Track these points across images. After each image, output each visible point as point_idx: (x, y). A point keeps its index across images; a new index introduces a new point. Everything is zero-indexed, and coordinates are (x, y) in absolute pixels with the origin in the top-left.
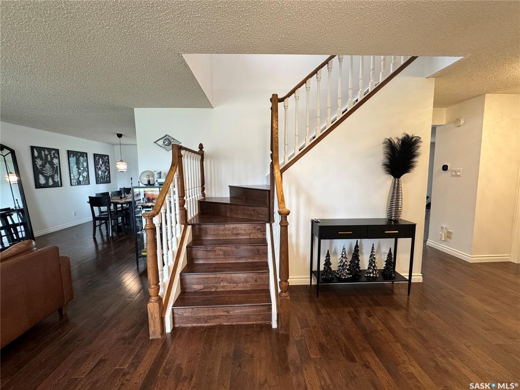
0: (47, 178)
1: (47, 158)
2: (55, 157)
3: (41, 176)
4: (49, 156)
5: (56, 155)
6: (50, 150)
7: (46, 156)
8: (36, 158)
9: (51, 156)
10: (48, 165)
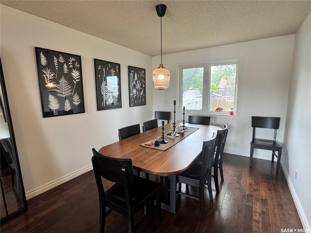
0: (61, 101)
1: (63, 68)
2: (74, 68)
3: (51, 98)
4: (65, 66)
5: (77, 65)
6: (67, 56)
7: (61, 65)
8: (44, 67)
9: (68, 66)
10: (63, 81)
